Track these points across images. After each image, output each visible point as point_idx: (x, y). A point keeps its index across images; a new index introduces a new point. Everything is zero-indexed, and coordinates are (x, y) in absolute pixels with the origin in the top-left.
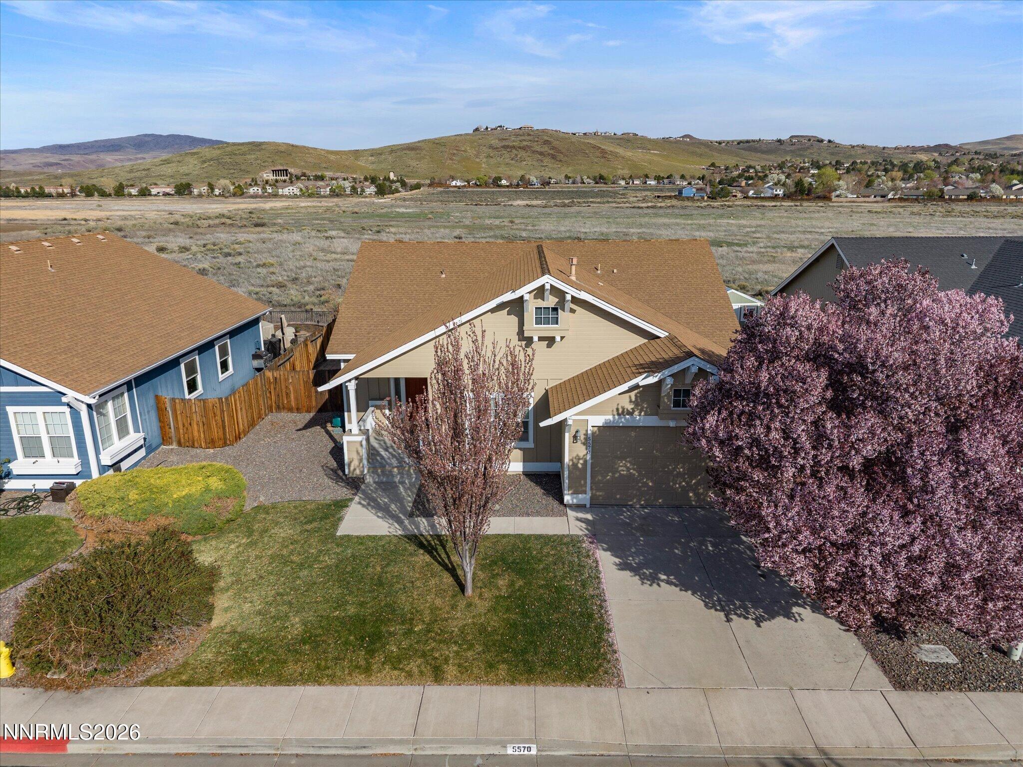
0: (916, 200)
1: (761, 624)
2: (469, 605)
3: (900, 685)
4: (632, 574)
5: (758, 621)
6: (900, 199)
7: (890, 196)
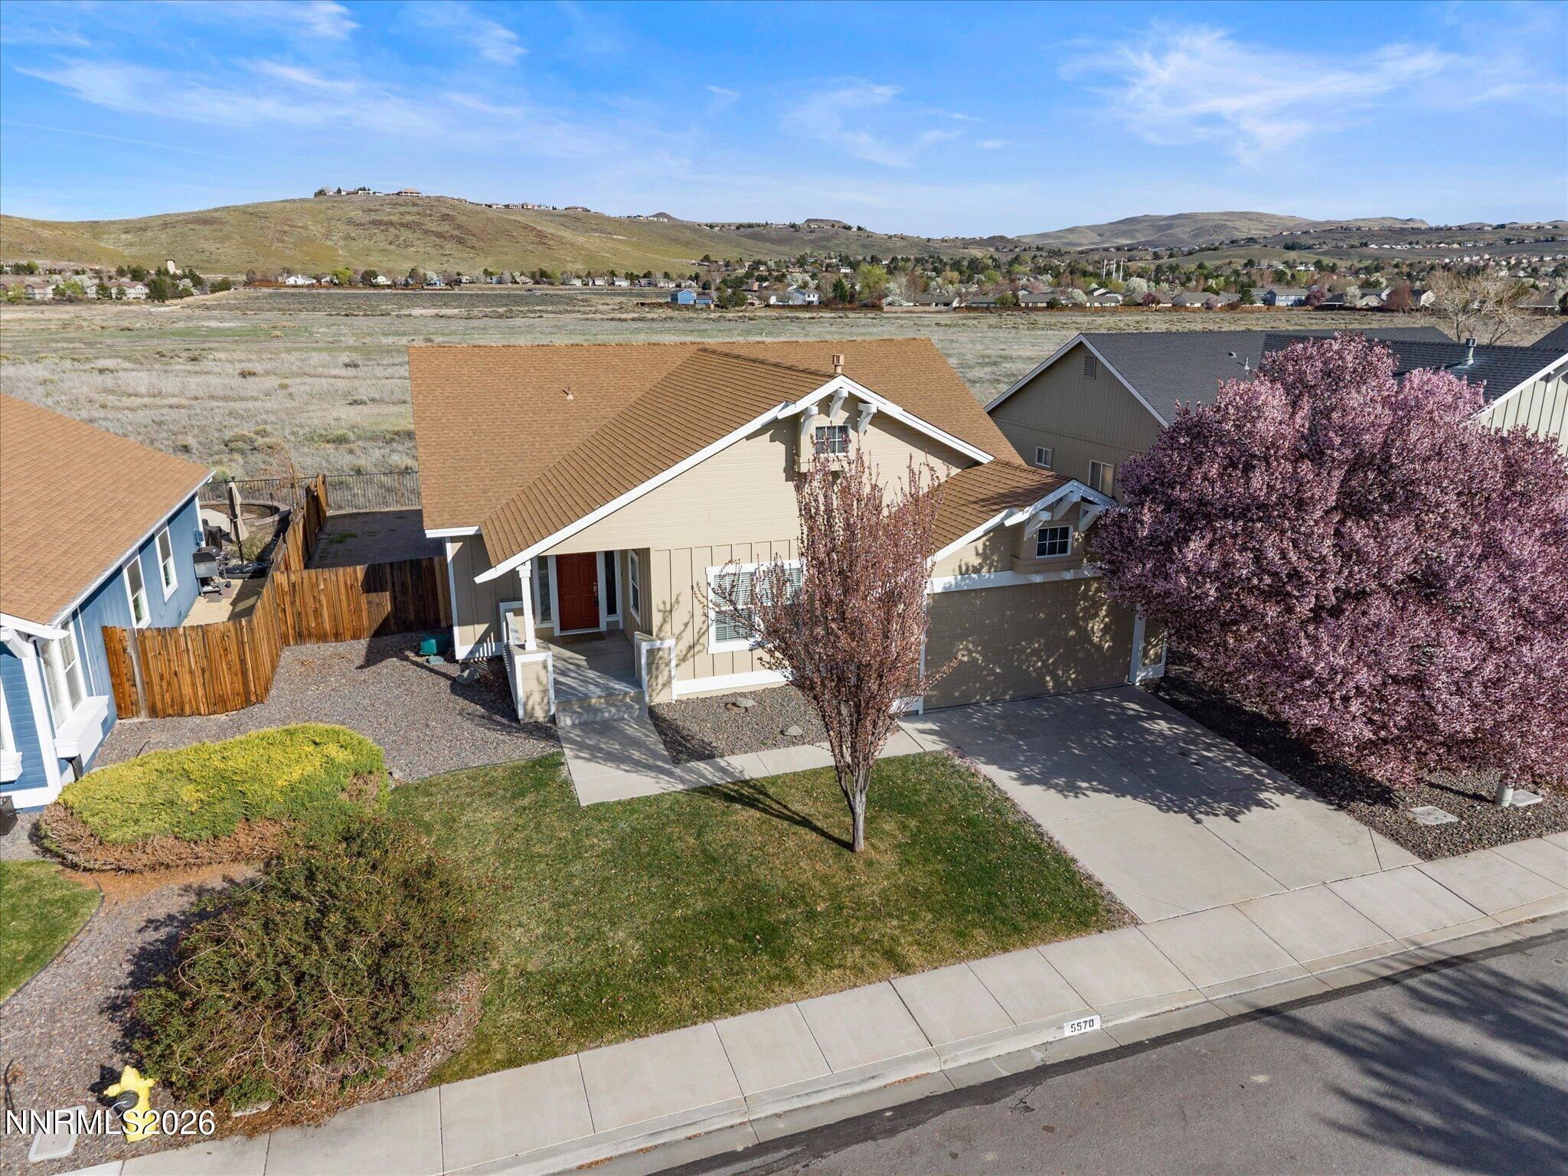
0: (988, 308)
1: (1239, 818)
2: (870, 863)
3: (1428, 856)
4: (1044, 788)
5: (1232, 815)
6: (968, 308)
7: (955, 304)
